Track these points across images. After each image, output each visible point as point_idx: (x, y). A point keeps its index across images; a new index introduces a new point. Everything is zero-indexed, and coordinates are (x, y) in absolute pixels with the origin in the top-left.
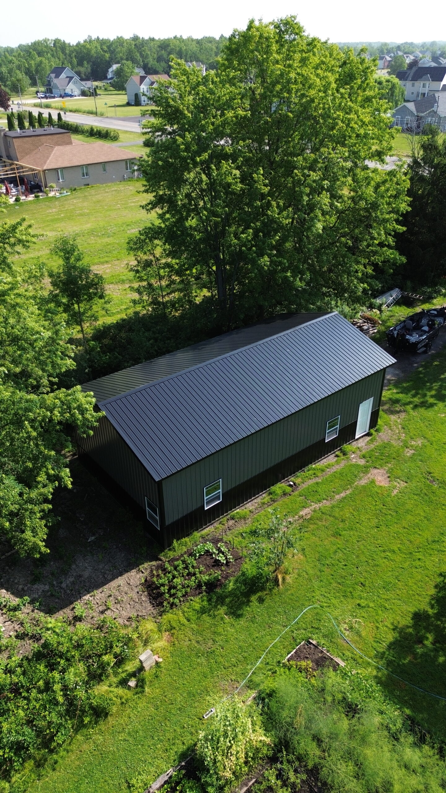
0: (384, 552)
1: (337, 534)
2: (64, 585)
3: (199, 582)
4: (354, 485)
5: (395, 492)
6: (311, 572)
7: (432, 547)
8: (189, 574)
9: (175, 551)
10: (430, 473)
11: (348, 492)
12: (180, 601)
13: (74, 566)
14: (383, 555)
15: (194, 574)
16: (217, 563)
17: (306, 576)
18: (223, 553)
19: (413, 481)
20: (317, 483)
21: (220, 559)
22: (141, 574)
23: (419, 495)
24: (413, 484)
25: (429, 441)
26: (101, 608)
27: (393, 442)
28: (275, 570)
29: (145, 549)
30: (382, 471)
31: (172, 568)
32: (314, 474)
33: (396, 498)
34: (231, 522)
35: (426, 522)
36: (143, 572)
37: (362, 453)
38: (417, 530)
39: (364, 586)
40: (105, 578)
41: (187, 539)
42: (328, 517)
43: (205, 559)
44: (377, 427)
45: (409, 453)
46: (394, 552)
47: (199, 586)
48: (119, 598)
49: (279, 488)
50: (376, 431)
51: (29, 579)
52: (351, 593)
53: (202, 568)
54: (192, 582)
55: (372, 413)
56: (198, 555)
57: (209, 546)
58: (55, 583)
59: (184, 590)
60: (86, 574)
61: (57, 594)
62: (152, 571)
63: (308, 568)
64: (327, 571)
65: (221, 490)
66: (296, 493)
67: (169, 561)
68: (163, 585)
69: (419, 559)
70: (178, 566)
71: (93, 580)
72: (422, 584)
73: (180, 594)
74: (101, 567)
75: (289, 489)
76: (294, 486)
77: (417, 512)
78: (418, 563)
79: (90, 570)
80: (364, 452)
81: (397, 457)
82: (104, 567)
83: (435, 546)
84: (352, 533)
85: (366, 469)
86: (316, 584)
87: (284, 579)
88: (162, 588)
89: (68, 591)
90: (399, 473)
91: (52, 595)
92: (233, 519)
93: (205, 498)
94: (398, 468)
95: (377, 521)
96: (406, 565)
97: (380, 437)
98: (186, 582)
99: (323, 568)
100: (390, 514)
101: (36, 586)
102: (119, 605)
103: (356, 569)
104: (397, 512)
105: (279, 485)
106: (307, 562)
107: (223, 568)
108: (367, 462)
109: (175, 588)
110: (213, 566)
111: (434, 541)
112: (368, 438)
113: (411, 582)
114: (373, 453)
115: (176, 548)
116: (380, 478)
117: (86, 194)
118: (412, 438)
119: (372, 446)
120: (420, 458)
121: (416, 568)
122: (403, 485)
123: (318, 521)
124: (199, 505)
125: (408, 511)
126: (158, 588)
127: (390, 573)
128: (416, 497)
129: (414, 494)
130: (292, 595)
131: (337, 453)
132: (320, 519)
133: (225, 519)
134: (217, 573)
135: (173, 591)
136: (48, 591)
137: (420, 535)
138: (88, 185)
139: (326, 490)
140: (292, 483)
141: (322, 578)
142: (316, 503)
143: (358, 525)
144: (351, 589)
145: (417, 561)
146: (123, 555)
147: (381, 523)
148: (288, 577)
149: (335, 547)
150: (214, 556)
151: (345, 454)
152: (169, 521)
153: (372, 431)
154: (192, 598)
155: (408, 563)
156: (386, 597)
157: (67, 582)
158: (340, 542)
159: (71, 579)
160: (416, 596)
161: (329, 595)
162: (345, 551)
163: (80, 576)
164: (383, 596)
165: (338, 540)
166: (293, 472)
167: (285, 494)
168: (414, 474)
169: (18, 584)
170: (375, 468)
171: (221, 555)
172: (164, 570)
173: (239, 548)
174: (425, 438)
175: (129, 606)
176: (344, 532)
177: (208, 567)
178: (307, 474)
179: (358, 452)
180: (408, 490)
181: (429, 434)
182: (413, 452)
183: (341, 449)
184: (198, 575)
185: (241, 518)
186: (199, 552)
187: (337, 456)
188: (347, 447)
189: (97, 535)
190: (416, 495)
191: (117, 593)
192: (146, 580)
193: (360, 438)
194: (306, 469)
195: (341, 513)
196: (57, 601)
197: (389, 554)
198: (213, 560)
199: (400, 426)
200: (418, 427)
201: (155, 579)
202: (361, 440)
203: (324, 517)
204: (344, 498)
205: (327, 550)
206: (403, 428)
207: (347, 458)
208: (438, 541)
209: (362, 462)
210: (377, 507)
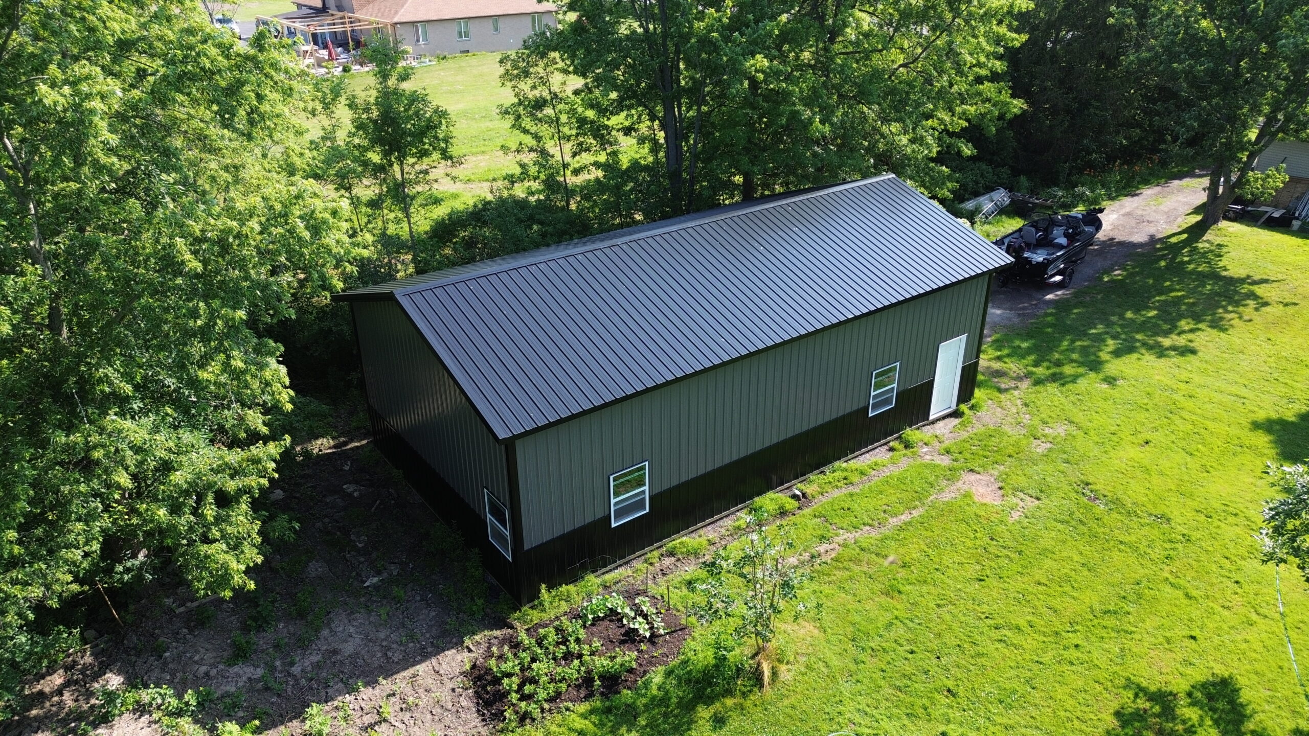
0: (996, 628)
1: (892, 591)
2: (296, 670)
3: (589, 672)
4: (927, 501)
5: (1016, 515)
6: (836, 663)
7: (1104, 623)
8: (568, 656)
9: (544, 610)
10: (1087, 484)
11: (916, 513)
12: (543, 710)
13: (325, 633)
14: (995, 634)
15: (580, 656)
16: (630, 637)
17: (824, 669)
18: (645, 616)
19: (1053, 498)
20: (851, 495)
21: (637, 626)
22: (466, 654)
23: (1068, 522)
24: (1051, 503)
25: (1079, 428)
26: (368, 719)
27: (1006, 429)
28: (756, 654)
29: (480, 602)
30: (985, 478)
31: (533, 641)
32: (845, 478)
33: (1018, 527)
34: (668, 561)
35: (1086, 573)
36: (470, 651)
37: (944, 446)
38: (1067, 588)
39: (954, 695)
40: (388, 658)
41: (571, 588)
42: (874, 556)
43: (607, 628)
44: (973, 401)
45: (1041, 448)
46: (1018, 628)
47: (588, 681)
48: (411, 699)
49: (769, 501)
50: (972, 408)
51: (225, 654)
52: (926, 709)
53: (597, 644)
54: (572, 671)
55: (963, 368)
56: (590, 617)
57: (617, 602)
58: (278, 663)
59: (552, 686)
60: (348, 648)
61: (277, 686)
62: (489, 648)
63: (829, 654)
64: (872, 663)
65: (646, 488)
66: (807, 511)
67: (528, 630)
68: (509, 675)
69: (1077, 646)
70: (545, 637)
71: (360, 662)
72: (1087, 697)
73: (542, 695)
74: (382, 635)
75: (791, 504)
76: (802, 499)
77: (1065, 554)
78: (1073, 654)
79: (358, 641)
80: (947, 444)
81: (1016, 454)
82: (388, 636)
83: (1110, 621)
84: (925, 589)
85: (951, 475)
86: (846, 688)
87: (775, 673)
88: (506, 681)
89: (303, 682)
90: (1022, 481)
91: (267, 689)
92: (671, 554)
93: (613, 501)
94: (1019, 472)
95: (978, 568)
96: (1046, 658)
97: (979, 419)
98: (559, 670)
99: (862, 656)
100: (1007, 556)
101: (236, 669)
102: (408, 714)
103: (935, 661)
104: (1020, 553)
105: (771, 495)
106: (828, 641)
107: (643, 647)
108: (955, 460)
109: (534, 681)
110: (622, 642)
111: (1105, 613)
112: (955, 421)
113: (1061, 693)
114: (967, 445)
115: (547, 604)
116: (982, 490)
117: (463, 64)
118: (1045, 423)
119: (964, 435)
120: (1065, 456)
121: (1072, 663)
122: (1031, 503)
123: (851, 564)
124: (599, 514)
125: (1044, 552)
126: (497, 681)
127: (1013, 673)
128: (1060, 526)
129: (1055, 520)
130: (793, 707)
131: (891, 444)
132: (857, 561)
133: (656, 553)
134: (628, 656)
135: (528, 689)
136: (258, 680)
137: (1074, 598)
138: (468, 52)
139: (870, 507)
140: (798, 492)
141: (860, 677)
142: (848, 531)
143: (938, 575)
144: (925, 701)
145: (1072, 650)
146: (434, 614)
147: (988, 572)
148: (783, 668)
149: (889, 617)
150: (625, 621)
151: (908, 446)
152: (530, 541)
153: (964, 407)
154: (570, 705)
155: (1051, 654)
156: (1005, 721)
157: (304, 663)
158: (899, 607)
159: (315, 658)
160: (1076, 722)
161: (874, 712)
162: (911, 625)
163: (335, 652)
164: (999, 720)
165: (895, 602)
166: (801, 473)
167: (783, 513)
168: (1054, 484)
169: (200, 663)
170: (972, 471)
171: (640, 619)
172: (516, 646)
173: (680, 608)
174: (1071, 422)
175: (429, 716)
176: (908, 587)
177: (609, 642)
178: (830, 476)
179: (936, 443)
180: (1044, 511)
181: (1079, 417)
182: (1049, 445)
183: (900, 438)
184: (587, 658)
185: (688, 553)
186: (593, 612)
187: (892, 449)
188: (911, 433)
189: (385, 575)
190: (1062, 522)
191: (409, 690)
192: (474, 667)
193: (938, 419)
194: (827, 469)
195: (901, 551)
196: (274, 699)
197: (1008, 633)
198: (623, 630)
199: (1019, 402)
200: (1056, 403)
201: (493, 662)
202: (941, 424)
203: (865, 556)
204: (909, 523)
205: (870, 620)
206: (1026, 405)
207: (914, 453)
208: (1115, 612)
209: (945, 461)
210: (978, 542)
